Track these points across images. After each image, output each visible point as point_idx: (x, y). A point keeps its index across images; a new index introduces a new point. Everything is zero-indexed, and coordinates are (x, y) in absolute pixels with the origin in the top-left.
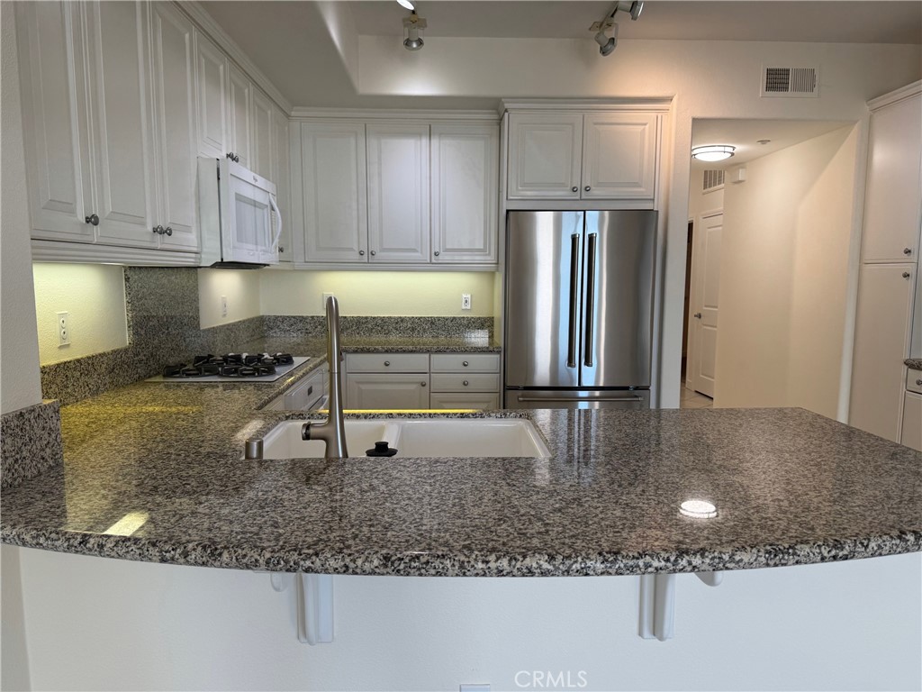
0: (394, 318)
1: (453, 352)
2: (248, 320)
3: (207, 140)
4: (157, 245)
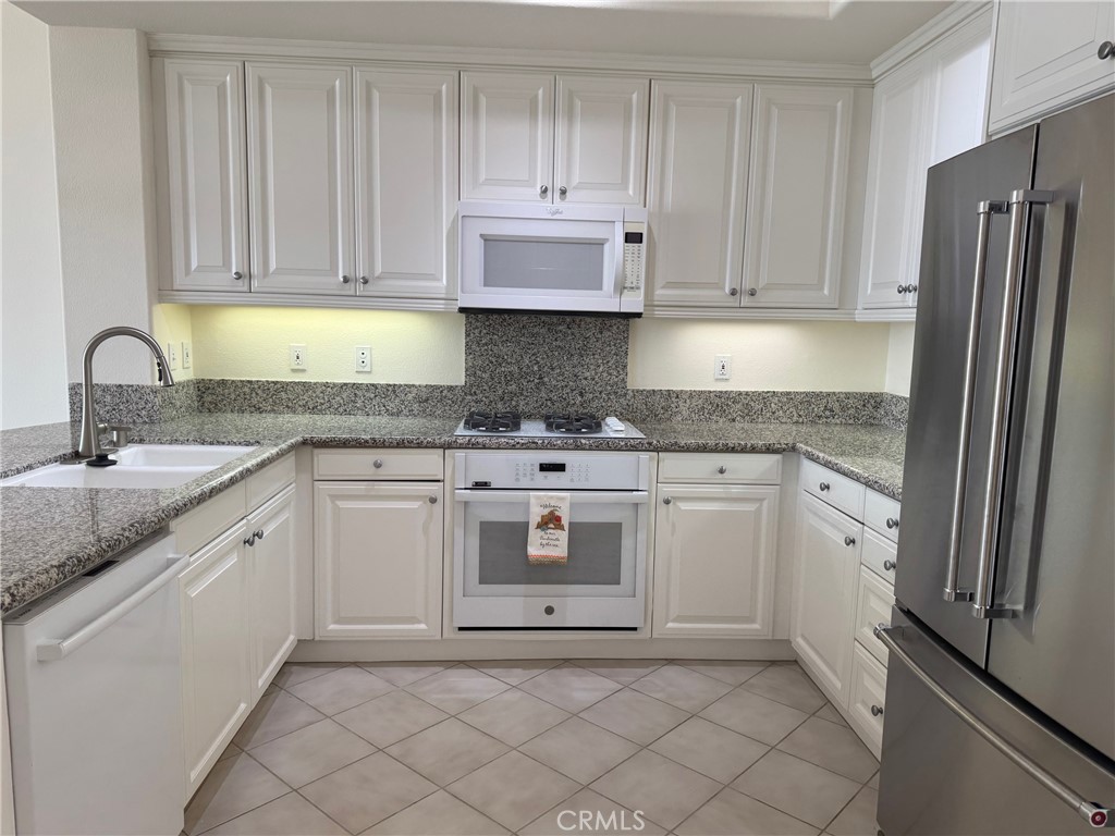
2: (807, 394)
3: (488, 181)
4: (352, 293)
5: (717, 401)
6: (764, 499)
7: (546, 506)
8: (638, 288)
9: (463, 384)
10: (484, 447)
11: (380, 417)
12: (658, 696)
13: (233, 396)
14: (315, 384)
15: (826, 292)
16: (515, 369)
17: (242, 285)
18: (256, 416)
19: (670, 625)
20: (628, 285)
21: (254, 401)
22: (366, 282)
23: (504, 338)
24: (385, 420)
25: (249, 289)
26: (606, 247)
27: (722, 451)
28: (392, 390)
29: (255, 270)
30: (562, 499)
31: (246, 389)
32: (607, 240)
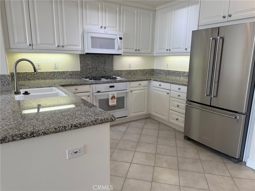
0: (183, 72)
1: (176, 84)
2: (143, 70)
3: (90, 24)
4: (59, 49)
5: (129, 72)
6: (146, 89)
7: (112, 95)
8: (122, 49)
9: (80, 70)
10: (99, 84)
11: (61, 79)
12: (135, 127)
13: (22, 77)
14: (44, 72)
15: (150, 50)
16: (91, 67)
17: (31, 47)
18: (29, 81)
19: (132, 114)
20: (120, 48)
21: (28, 77)
22: (63, 47)
23: (88, 60)
24: (62, 80)
25: (32, 48)
26: (115, 40)
27: (140, 81)
28: (63, 73)
29: (34, 43)
30: (115, 93)
31: (26, 75)
32: (116, 39)
